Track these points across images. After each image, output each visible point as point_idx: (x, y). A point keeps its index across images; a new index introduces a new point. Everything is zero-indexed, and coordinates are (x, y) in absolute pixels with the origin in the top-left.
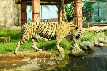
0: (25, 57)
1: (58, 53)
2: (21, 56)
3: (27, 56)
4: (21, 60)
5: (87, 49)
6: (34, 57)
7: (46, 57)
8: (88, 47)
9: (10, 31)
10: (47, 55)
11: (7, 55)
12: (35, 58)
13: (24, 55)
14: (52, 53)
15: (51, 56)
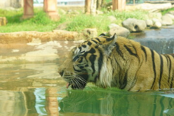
0: (34, 39)
1: (88, 34)
2: (27, 38)
3: (36, 37)
4: (26, 43)
5: (134, 30)
6: (48, 40)
7: (68, 40)
8: (136, 27)
9: (5, 12)
10: (69, 37)
11: (3, 35)
12: (50, 40)
13: (32, 36)
14: (77, 34)
15: (76, 39)
